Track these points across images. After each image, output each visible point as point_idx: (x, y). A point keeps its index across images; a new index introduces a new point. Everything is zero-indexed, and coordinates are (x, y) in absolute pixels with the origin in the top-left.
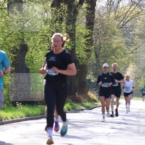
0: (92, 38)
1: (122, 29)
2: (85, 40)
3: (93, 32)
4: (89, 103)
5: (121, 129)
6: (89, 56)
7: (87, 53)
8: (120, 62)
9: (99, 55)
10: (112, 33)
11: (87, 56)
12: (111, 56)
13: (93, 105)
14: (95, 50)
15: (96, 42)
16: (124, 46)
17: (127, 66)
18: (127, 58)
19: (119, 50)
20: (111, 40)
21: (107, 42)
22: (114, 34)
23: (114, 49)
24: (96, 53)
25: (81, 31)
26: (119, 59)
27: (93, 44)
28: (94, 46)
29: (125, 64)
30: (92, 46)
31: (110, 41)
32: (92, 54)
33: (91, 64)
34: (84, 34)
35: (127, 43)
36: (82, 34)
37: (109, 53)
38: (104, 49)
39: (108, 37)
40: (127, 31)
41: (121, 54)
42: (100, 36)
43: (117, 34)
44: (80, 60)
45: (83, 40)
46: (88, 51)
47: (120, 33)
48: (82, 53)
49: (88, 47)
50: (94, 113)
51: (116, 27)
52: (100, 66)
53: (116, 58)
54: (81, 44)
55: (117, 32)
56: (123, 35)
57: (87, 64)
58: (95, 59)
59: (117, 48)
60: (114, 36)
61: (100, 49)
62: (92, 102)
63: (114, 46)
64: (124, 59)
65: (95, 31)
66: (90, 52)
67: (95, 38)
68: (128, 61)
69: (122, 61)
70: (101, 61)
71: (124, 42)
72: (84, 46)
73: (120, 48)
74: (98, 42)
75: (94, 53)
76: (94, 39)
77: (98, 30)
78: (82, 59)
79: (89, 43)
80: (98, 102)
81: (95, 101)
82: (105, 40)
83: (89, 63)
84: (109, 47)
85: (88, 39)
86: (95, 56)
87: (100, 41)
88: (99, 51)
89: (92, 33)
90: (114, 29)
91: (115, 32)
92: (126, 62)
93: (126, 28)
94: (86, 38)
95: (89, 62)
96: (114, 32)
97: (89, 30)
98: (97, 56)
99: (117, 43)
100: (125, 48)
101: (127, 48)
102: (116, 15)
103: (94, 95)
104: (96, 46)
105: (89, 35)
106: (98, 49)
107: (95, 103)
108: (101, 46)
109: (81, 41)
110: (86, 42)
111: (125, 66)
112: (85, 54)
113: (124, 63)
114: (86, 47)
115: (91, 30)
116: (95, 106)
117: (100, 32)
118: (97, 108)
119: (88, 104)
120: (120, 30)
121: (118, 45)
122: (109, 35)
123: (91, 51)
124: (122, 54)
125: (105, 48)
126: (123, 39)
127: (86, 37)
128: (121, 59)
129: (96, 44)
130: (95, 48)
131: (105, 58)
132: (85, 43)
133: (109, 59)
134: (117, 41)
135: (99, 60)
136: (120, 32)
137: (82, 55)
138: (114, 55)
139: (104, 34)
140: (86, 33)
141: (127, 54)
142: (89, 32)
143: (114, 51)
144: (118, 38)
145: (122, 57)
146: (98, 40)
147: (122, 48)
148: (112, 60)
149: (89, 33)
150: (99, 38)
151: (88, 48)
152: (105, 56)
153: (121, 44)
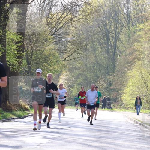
0: (23, 44)
1: (54, 35)
2: (17, 46)
3: (25, 38)
4: (21, 112)
5: (53, 139)
6: (20, 63)
7: (18, 60)
8: (53, 69)
9: (31, 62)
10: (44, 39)
11: (18, 63)
12: (44, 63)
13: (25, 114)
14: (27, 57)
15: (27, 48)
16: (56, 53)
17: (60, 74)
18: (60, 65)
19: (51, 57)
20: (43, 46)
21: (39, 48)
22: (46, 40)
23: (47, 56)
24: (27, 60)
25: (12, 37)
26: (51, 67)
27: (24, 51)
28: (26, 53)
29: (58, 72)
30: (23, 53)
31: (42, 48)
32: (24, 61)
33: (22, 71)
34: (15, 40)
35: (59, 50)
36: (12, 40)
37: (41, 60)
38: (35, 56)
39: (40, 44)
40: (59, 38)
41: (53, 61)
42: (31, 42)
43: (50, 41)
44: (11, 67)
45: (14, 47)
46: (19, 57)
47: (52, 40)
48: (13, 59)
49: (20, 53)
50: (26, 122)
51: (48, 34)
52: (32, 74)
53: (49, 65)
54: (12, 50)
55: (50, 39)
56: (56, 41)
57: (18, 71)
58: (26, 66)
59: (49, 55)
60: (46, 42)
61: (32, 56)
62: (24, 111)
63: (47, 53)
64: (56, 67)
65: (27, 37)
66: (21, 59)
67: (27, 44)
68: (60, 68)
69: (55, 69)
70: (33, 68)
71: (57, 49)
72: (15, 52)
73: (52, 55)
74: (30, 48)
75: (26, 60)
76: (26, 46)
77: (29, 36)
78: (12, 66)
79: (20, 49)
80: (30, 111)
81: (27, 110)
82: (37, 46)
83: (21, 71)
84: (41, 54)
85: (19, 45)
86: (27, 63)
87: (32, 48)
88: (31, 58)
89: (23, 39)
90: (46, 36)
91: (48, 39)
92: (59, 70)
93: (58, 34)
94: (18, 45)
95: (21, 69)
96: (46, 39)
97: (20, 36)
98: (29, 63)
99: (50, 50)
100: (58, 55)
101: (60, 56)
102: (49, 22)
103: (26, 103)
104: (27, 53)
105: (20, 41)
106: (29, 55)
107: (26, 112)
108: (33, 52)
109: (12, 48)
110: (18, 49)
111: (57, 73)
112: (17, 61)
113: (56, 71)
114: (17, 53)
115: (22, 36)
116: (27, 115)
117: (32, 38)
118: (28, 117)
119: (19, 113)
120: (52, 36)
121: (51, 52)
122: (41, 41)
123: (23, 57)
124: (55, 61)
125: (37, 55)
126: (56, 46)
127: (17, 43)
128: (53, 66)
129: (28, 50)
130: (26, 54)
131: (37, 65)
132: (16, 50)
133: (42, 66)
134: (50, 48)
135: (31, 68)
136: (52, 38)
137: (12, 62)
138: (46, 62)
139: (36, 41)
140: (17, 39)
141: (59, 61)
142: (21, 38)
143: (46, 59)
144: (51, 45)
145: (54, 65)
146: (30, 46)
147: (55, 56)
148: (45, 67)
149: (20, 40)
150: (31, 44)
151: (19, 55)
152: (37, 63)
153: (53, 51)
